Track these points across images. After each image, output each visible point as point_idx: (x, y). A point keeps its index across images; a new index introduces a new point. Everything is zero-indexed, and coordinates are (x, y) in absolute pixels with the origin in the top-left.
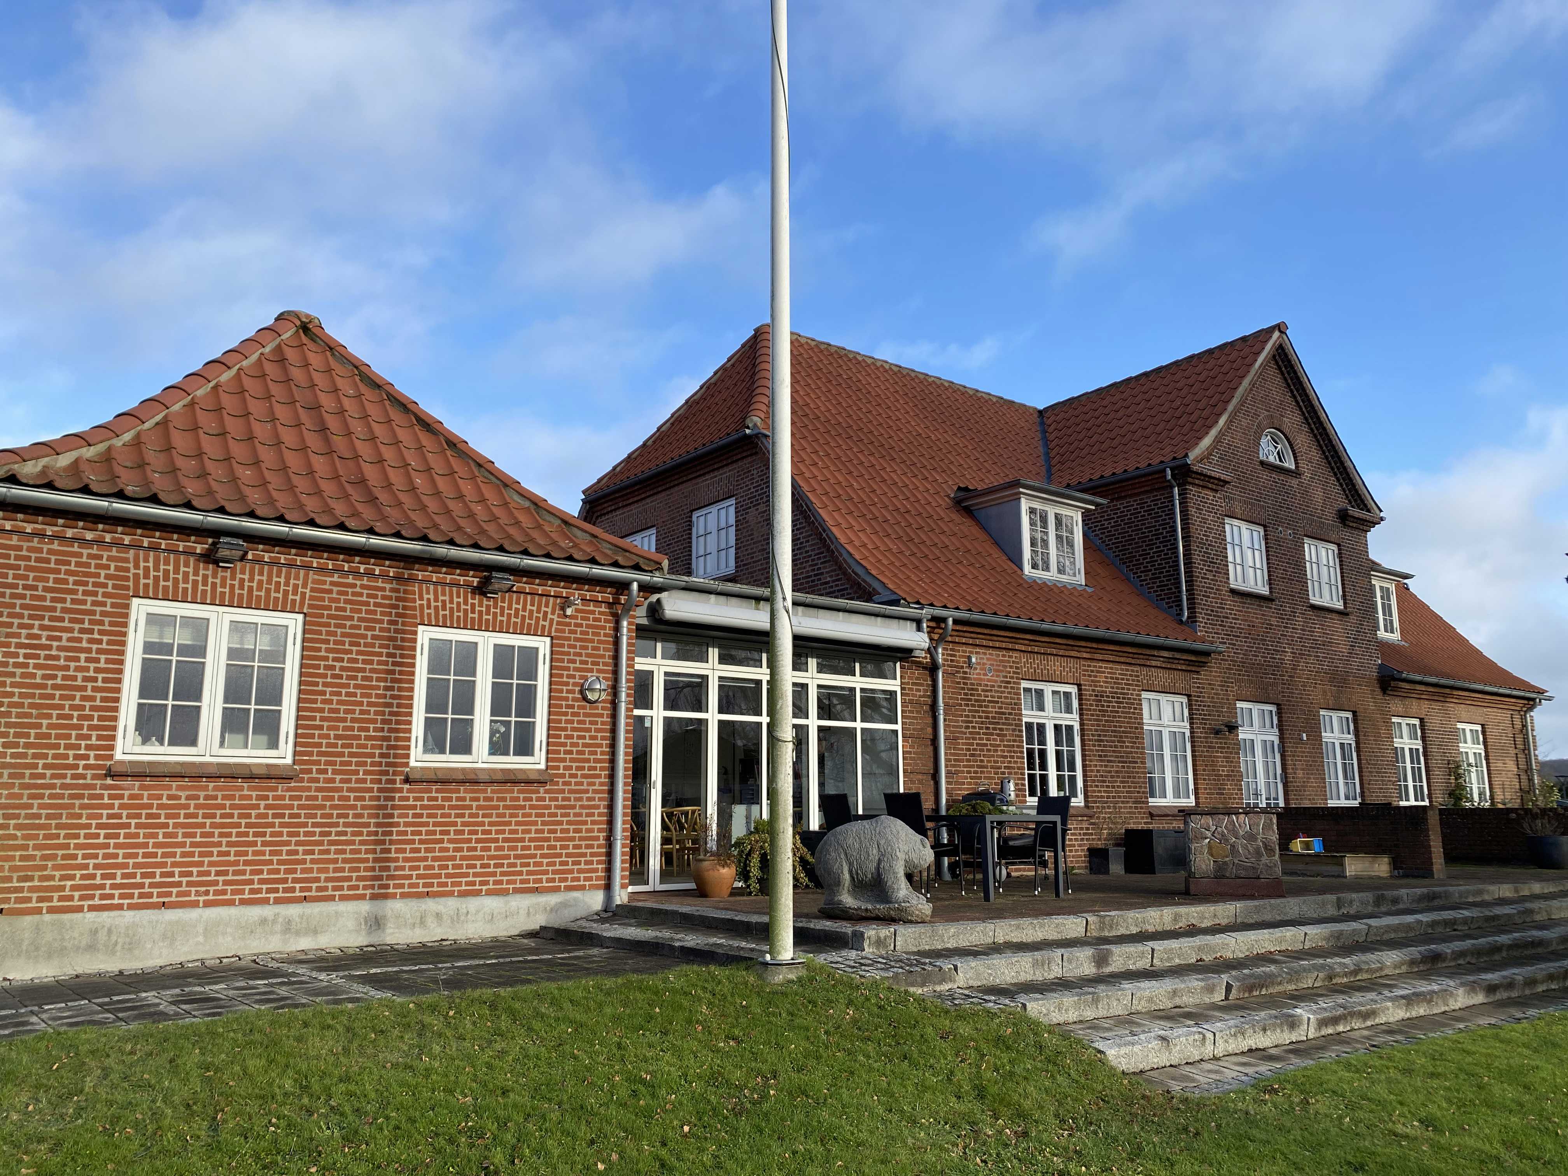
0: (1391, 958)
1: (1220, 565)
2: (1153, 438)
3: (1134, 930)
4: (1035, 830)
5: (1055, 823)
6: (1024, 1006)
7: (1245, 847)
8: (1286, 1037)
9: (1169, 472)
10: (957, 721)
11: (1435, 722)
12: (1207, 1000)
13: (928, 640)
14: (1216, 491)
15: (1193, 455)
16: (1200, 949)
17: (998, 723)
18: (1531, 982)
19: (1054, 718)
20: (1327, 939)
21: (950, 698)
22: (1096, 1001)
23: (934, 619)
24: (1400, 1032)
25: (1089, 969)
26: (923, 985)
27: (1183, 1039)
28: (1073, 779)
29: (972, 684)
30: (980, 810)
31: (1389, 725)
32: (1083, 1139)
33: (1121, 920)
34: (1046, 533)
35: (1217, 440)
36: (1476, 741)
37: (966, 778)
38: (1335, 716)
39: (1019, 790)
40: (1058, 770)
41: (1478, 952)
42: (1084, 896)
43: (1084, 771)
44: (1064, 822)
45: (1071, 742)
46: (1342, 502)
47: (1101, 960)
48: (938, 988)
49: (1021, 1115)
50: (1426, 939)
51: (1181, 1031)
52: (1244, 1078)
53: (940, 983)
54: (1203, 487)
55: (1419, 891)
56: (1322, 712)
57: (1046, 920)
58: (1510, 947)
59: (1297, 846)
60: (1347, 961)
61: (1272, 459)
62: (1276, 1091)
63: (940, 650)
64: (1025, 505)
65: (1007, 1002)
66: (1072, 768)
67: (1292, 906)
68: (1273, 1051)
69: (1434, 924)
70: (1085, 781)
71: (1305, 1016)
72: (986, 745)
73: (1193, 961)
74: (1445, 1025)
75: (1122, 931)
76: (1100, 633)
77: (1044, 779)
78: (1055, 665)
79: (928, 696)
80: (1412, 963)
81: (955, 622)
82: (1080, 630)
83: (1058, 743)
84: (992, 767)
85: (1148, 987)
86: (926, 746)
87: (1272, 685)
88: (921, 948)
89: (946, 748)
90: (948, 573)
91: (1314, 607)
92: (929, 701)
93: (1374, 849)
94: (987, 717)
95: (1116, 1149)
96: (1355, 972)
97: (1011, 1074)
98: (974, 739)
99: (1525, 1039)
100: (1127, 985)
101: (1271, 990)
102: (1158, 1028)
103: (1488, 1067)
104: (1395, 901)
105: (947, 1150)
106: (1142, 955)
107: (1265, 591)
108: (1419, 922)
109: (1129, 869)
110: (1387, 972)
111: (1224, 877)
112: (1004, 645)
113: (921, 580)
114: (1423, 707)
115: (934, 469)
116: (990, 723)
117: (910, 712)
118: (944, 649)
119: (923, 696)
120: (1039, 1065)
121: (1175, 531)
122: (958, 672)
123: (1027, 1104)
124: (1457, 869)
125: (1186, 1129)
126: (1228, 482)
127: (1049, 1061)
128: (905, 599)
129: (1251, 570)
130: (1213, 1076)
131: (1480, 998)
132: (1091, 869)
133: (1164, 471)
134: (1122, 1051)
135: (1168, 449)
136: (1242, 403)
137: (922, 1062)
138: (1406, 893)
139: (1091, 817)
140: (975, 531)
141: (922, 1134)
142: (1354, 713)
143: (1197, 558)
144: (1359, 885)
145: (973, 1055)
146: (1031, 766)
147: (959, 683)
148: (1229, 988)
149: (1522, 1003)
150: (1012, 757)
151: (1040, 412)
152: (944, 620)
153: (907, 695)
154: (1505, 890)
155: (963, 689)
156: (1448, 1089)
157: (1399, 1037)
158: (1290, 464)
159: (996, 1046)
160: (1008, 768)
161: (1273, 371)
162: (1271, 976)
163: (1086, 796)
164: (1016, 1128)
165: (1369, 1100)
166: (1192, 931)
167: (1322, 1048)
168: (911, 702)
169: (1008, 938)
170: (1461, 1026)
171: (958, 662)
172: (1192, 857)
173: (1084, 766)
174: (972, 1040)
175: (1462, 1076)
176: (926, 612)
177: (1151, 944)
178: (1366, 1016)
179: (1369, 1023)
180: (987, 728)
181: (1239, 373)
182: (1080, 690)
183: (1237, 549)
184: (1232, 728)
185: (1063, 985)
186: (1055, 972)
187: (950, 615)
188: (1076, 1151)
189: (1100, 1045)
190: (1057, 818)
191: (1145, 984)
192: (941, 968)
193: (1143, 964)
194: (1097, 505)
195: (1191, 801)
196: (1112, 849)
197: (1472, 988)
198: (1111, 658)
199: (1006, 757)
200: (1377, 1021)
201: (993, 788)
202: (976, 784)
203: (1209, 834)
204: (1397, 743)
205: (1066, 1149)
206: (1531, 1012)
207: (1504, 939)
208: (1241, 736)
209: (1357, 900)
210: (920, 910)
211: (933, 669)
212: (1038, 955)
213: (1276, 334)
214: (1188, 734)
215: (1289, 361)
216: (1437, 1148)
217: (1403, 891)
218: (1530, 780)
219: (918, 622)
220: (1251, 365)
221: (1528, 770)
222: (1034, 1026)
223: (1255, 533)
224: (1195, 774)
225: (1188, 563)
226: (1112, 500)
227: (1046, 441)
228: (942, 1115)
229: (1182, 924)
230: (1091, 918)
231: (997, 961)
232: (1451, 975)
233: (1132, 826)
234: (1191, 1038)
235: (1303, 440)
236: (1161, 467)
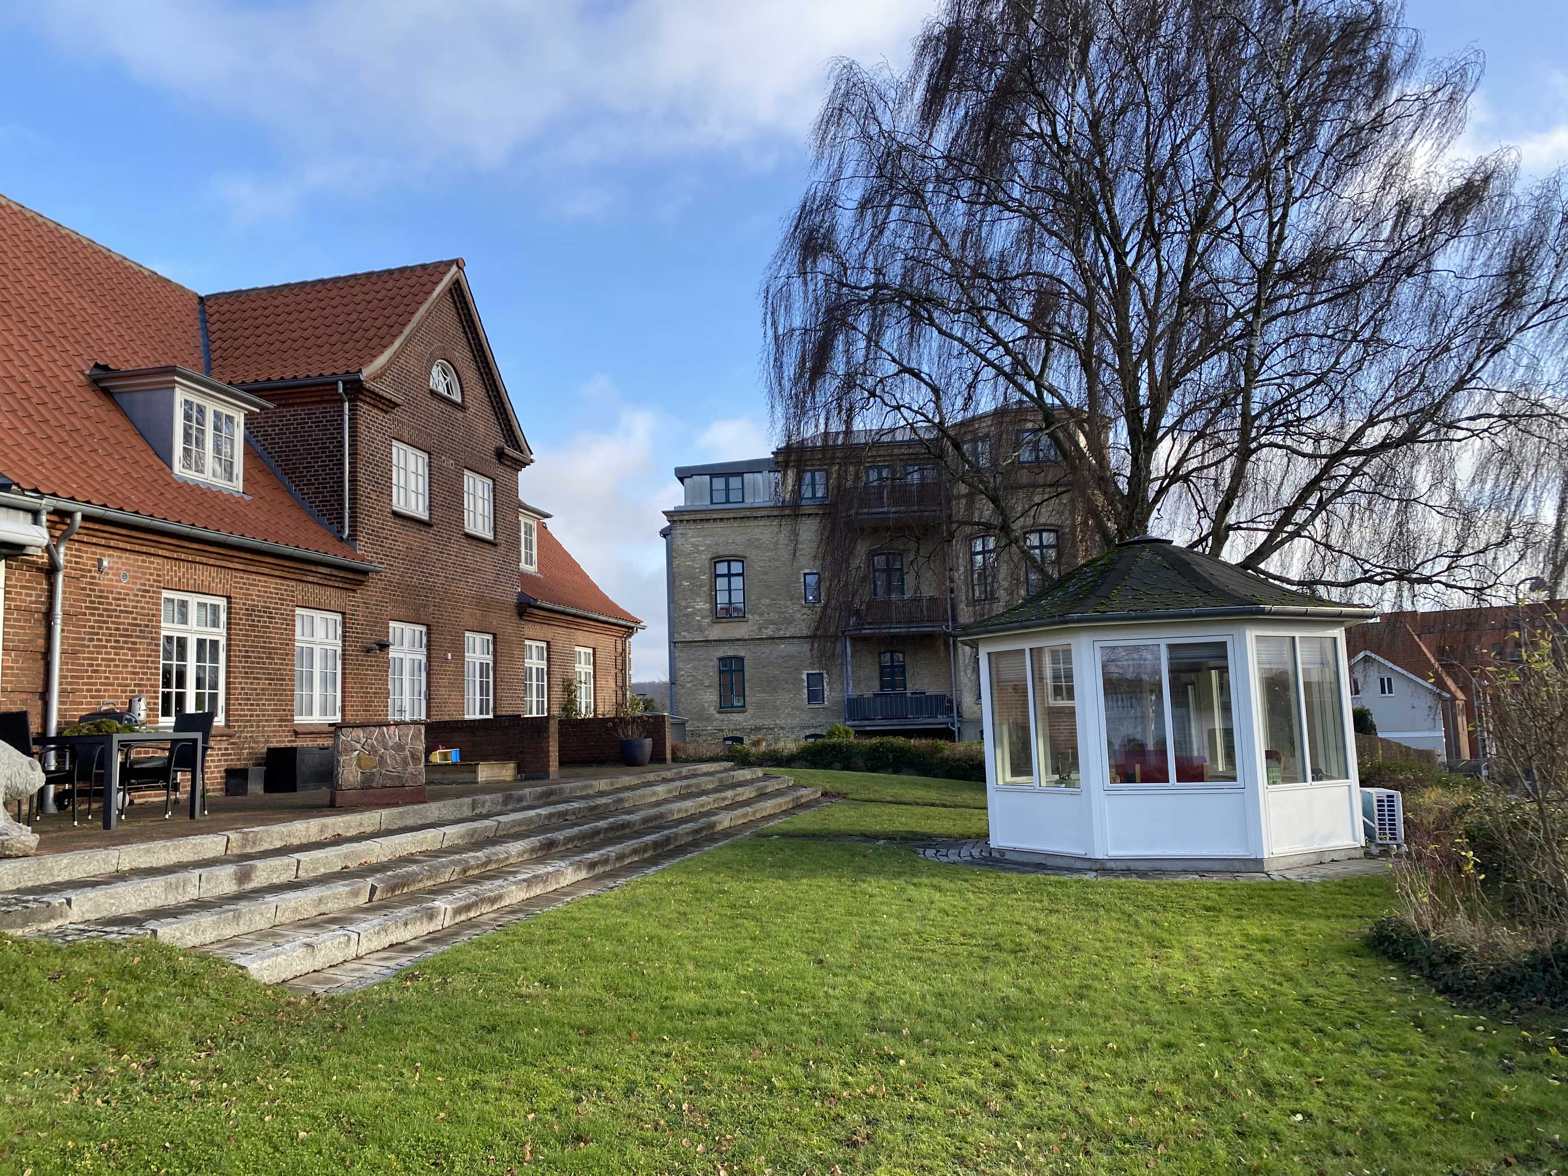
0: (515, 848)
1: (385, 486)
2: (326, 348)
3: (278, 844)
4: (171, 750)
5: (195, 741)
6: (154, 932)
7: (393, 757)
8: (424, 928)
9: (341, 385)
10: (79, 633)
11: (557, 647)
12: (352, 905)
13: (47, 536)
14: (386, 412)
15: (367, 372)
16: (346, 857)
17: (131, 636)
18: (621, 857)
19: (196, 632)
20: (462, 837)
21: (71, 606)
22: (237, 917)
23: (56, 512)
24: (520, 911)
25: (230, 887)
26: (24, 925)
27: (329, 943)
28: (214, 698)
29: (102, 591)
30: (104, 728)
31: (522, 647)
32: (224, 1057)
33: (265, 835)
34: (203, 432)
35: (391, 362)
36: (587, 662)
37: (85, 697)
38: (478, 637)
39: (151, 710)
40: (198, 687)
41: (583, 837)
42: (222, 816)
43: (228, 689)
44: (205, 740)
45: (215, 659)
46: (501, 442)
47: (243, 877)
48: (44, 927)
49: (151, 1045)
50: (542, 829)
51: (325, 936)
52: (386, 971)
53: (48, 920)
54: (374, 406)
55: (539, 789)
56: (467, 634)
57: (182, 841)
58: (607, 830)
59: (436, 757)
60: (479, 854)
61: (442, 389)
62: (417, 978)
63: (62, 549)
64: (180, 396)
65: (134, 930)
66: (214, 685)
67: (433, 810)
68: (413, 943)
69: (551, 816)
70: (227, 699)
71: (443, 906)
72: (114, 660)
73: (339, 868)
74: (557, 900)
75: (266, 846)
76: (257, 543)
77: (181, 698)
78: (203, 575)
79: (42, 603)
80: (533, 850)
81: (85, 518)
82: (235, 539)
83: (200, 658)
84: (119, 685)
85: (292, 898)
86: (35, 660)
87: (425, 606)
88: (22, 885)
89: (62, 663)
90: (77, 461)
91: (469, 536)
92: (43, 608)
93: (502, 757)
94: (117, 629)
95: (260, 1058)
96: (486, 864)
97: (139, 1005)
98: (98, 653)
99: (617, 902)
100: (269, 898)
101: (412, 888)
102: (303, 937)
103: (591, 930)
104: (520, 799)
105: (59, 1099)
106: (287, 867)
107: (424, 516)
108: (539, 815)
109: (268, 789)
110: (512, 861)
111: (371, 787)
112: (144, 549)
113: (42, 464)
114: (549, 632)
115: (65, 337)
116: (121, 636)
117: (15, 620)
118: (67, 548)
119: (36, 602)
120: (173, 991)
121: (343, 446)
122: (83, 576)
123: (158, 1033)
124: (567, 771)
125: (332, 1027)
126: (396, 405)
127: (185, 985)
128: (17, 485)
129: (413, 495)
130: (357, 974)
131: (583, 874)
132: (227, 791)
133: (336, 383)
134: (266, 964)
135: (342, 362)
136: (417, 329)
137: (24, 1008)
138: (529, 791)
139: (230, 736)
140: (116, 418)
141: (25, 1088)
142: (494, 635)
143: (361, 477)
144: (490, 788)
145: (91, 993)
146: (167, 683)
147: (84, 589)
148: (373, 889)
149: (613, 875)
150: (145, 674)
151: (201, 298)
152: (70, 514)
153: (14, 600)
154: (602, 784)
155: (89, 596)
156: (562, 951)
157: (520, 915)
158: (457, 397)
159: (120, 978)
160: (139, 685)
161: (448, 304)
162: (414, 874)
163: (227, 715)
164: (145, 1060)
165: (498, 971)
166: (338, 840)
167: (457, 934)
168: (17, 608)
169: (135, 865)
170: (569, 899)
171: (84, 564)
172: (340, 770)
173: (228, 683)
174: (90, 975)
175: (571, 939)
176: (47, 503)
177: (297, 856)
178: (493, 900)
179: (495, 907)
180: (117, 641)
181: (417, 299)
182: (229, 603)
183: (402, 472)
184: (384, 646)
185: (200, 905)
186: (192, 893)
187: (79, 510)
188: (216, 1070)
189: (241, 961)
190: (198, 735)
191: (290, 895)
192: (49, 904)
193: (288, 876)
194: (262, 408)
195: (338, 718)
196: (251, 768)
197: (578, 866)
198: (266, 571)
199: (138, 673)
200: (503, 904)
201: (119, 708)
202: (98, 703)
203: (359, 746)
204: (528, 663)
205: (205, 1070)
206: (621, 881)
207: (602, 824)
208: (391, 655)
209: (489, 800)
210: (23, 843)
211: (51, 571)
212: (172, 878)
213: (454, 269)
214: (339, 651)
215: (464, 297)
216: (554, 1000)
217: (527, 791)
218: (624, 695)
219: (35, 514)
220: (429, 293)
221: (623, 687)
222: (168, 952)
223: (420, 460)
224: (343, 692)
225: (353, 480)
226: (279, 406)
227: (207, 333)
228: (51, 1062)
229: (328, 834)
230: (233, 835)
231: (120, 888)
232: (562, 858)
233: (272, 745)
234: (336, 942)
235: (471, 375)
236: (334, 379)
